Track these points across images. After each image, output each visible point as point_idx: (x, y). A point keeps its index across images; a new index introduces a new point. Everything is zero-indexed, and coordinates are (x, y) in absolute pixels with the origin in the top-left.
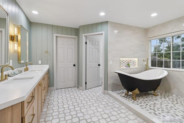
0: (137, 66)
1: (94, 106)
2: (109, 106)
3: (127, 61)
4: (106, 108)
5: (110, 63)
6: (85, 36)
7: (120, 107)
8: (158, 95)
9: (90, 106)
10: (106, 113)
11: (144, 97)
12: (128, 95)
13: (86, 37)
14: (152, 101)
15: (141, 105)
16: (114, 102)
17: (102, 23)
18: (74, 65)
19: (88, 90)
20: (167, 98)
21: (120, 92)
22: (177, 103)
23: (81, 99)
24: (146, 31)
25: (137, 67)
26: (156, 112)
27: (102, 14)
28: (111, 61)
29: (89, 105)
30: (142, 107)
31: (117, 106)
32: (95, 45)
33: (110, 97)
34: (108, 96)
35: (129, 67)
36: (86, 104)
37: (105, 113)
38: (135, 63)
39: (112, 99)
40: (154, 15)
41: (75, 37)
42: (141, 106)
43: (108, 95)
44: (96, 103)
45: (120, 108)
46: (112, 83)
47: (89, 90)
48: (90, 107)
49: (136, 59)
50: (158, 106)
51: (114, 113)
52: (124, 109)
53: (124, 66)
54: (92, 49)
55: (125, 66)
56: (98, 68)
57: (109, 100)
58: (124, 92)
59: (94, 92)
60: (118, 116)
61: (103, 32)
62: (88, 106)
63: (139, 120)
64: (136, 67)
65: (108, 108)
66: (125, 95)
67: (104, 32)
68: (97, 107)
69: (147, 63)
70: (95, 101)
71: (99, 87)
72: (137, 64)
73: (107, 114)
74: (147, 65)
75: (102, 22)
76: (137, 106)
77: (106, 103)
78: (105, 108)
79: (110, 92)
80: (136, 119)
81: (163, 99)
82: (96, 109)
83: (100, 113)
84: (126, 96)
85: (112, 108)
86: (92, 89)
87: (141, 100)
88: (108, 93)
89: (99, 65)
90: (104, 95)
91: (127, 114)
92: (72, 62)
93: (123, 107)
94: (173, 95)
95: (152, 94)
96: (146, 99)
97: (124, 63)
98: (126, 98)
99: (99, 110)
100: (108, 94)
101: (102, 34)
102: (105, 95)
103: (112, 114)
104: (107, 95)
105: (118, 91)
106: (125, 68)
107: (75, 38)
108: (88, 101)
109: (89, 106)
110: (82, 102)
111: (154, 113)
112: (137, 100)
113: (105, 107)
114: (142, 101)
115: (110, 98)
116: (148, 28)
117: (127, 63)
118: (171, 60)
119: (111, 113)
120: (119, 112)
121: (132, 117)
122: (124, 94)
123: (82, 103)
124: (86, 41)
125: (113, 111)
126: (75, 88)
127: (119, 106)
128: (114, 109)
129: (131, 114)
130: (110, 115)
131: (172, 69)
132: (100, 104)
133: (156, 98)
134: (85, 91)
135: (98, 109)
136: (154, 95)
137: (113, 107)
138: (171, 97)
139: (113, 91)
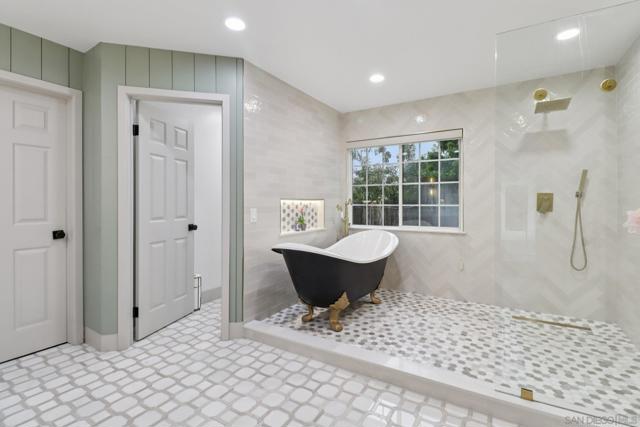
0: (320, 226)
1: (212, 400)
2: (268, 376)
3: (296, 211)
4: (262, 388)
5: (251, 216)
6: (130, 97)
7: (305, 366)
8: (380, 303)
9: (194, 407)
10: (274, 408)
11: (354, 314)
12: (311, 320)
13: (136, 102)
14: (378, 321)
15: (359, 340)
16: (280, 357)
17: (217, 61)
18: (58, 235)
19: (146, 341)
20: (402, 305)
21: (284, 315)
22: (425, 312)
23: (129, 390)
24: (343, 120)
25: (322, 228)
26: (402, 349)
27: (235, 24)
28: (255, 210)
29: (189, 404)
30: (367, 344)
31: (296, 367)
32: (176, 144)
33: (256, 344)
34: (248, 342)
35: (303, 227)
36: (171, 405)
37: (271, 409)
38: (316, 214)
39: (265, 348)
40: (377, 78)
41: (65, 90)
42: (362, 343)
43: (245, 338)
44: (215, 384)
45: (307, 371)
46: (256, 289)
47: (152, 342)
48: (198, 411)
49: (319, 204)
50: (396, 331)
51: (301, 395)
52: (320, 369)
53: (290, 226)
54: (162, 159)
55: (293, 227)
56: (186, 238)
57: (256, 354)
58: (294, 316)
59: (180, 343)
60: (317, 401)
61: (224, 98)
62: (189, 411)
63: (376, 387)
64: (319, 228)
65: (270, 384)
66: (304, 321)
67: (228, 96)
68: (227, 398)
69: (346, 213)
70: (206, 378)
71: (191, 317)
72: (320, 218)
73: (279, 408)
74: (345, 221)
75: (221, 57)
76: (351, 345)
77: (253, 371)
78: (260, 392)
79: (253, 325)
80: (366, 387)
81: (396, 309)
82: (230, 408)
83: (253, 416)
84: (307, 325)
85: (285, 381)
86: (164, 332)
87: (352, 325)
88: (245, 330)
89: (192, 227)
90: (230, 342)
91: (338, 382)
92: (45, 219)
93: (314, 364)
94: (408, 294)
95: (368, 303)
96: (361, 319)
97: (288, 215)
98: (312, 330)
99: (244, 405)
100: (245, 334)
101: (220, 104)
102: (235, 343)
103: (296, 402)
104: (242, 341)
105: (275, 316)
106: (292, 231)
107: (65, 99)
108: (172, 391)
109: (188, 408)
110: (147, 402)
111: (400, 352)
112: (345, 327)
113: (258, 385)
114: (358, 328)
115: (256, 349)
116: (348, 114)
117: (297, 215)
118: (401, 205)
119: (291, 400)
120: (313, 385)
121: (355, 386)
122: (299, 322)
123: (148, 409)
124: (136, 118)
125: (293, 390)
126: (66, 349)
127: (301, 366)
128: (290, 381)
129: (346, 377)
130: (290, 407)
131: (401, 227)
132: (231, 382)
133: (381, 311)
134: (132, 351)
135: (236, 406)
136: (372, 303)
137: (284, 374)
138: (405, 300)
139: (258, 319)
